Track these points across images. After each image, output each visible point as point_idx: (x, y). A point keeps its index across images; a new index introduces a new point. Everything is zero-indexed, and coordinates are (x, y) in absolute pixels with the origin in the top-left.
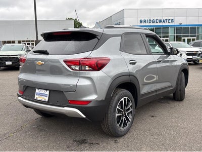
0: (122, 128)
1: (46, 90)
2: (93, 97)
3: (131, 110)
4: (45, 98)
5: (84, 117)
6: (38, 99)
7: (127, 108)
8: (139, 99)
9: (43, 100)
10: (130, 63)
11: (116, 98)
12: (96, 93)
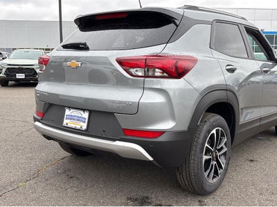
0: (211, 181)
1: (84, 110)
2: (167, 125)
3: (225, 149)
4: (82, 124)
5: (151, 159)
6: (70, 125)
7: (220, 147)
8: (237, 131)
9: (78, 127)
10: (228, 70)
11: (205, 128)
12: (173, 118)
